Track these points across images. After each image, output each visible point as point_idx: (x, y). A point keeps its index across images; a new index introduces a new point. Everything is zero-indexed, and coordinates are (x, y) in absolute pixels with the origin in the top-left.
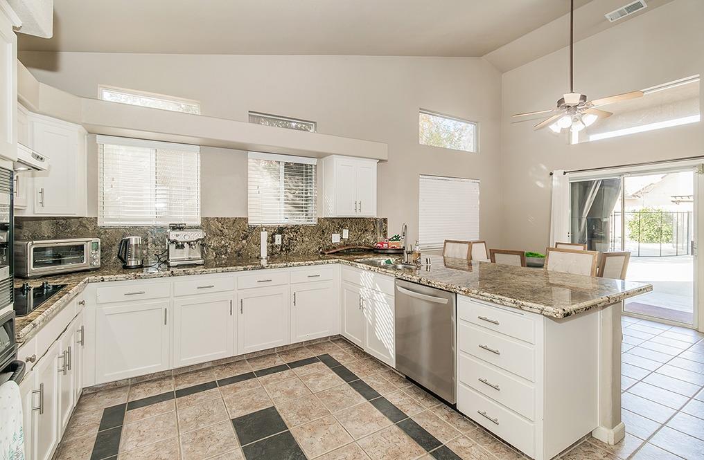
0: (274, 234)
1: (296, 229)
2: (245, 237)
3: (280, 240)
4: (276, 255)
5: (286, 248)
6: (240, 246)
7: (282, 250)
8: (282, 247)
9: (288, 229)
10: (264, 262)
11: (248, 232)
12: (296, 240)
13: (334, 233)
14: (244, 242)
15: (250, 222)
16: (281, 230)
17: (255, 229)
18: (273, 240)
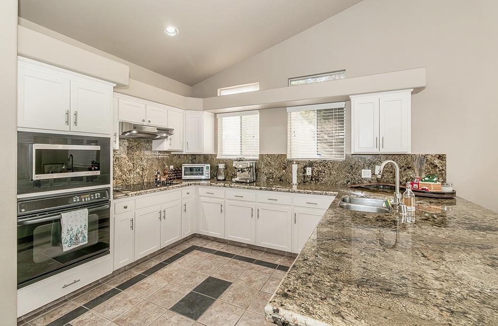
0: (305, 167)
1: (324, 163)
2: (285, 168)
3: (310, 171)
4: (307, 183)
5: (315, 179)
6: (281, 174)
7: (312, 180)
8: (311, 177)
9: (317, 163)
10: (295, 188)
11: (286, 164)
12: (324, 172)
13: (364, 168)
14: (284, 171)
15: (288, 157)
16: (311, 164)
17: (291, 162)
18: (305, 172)
